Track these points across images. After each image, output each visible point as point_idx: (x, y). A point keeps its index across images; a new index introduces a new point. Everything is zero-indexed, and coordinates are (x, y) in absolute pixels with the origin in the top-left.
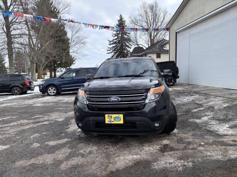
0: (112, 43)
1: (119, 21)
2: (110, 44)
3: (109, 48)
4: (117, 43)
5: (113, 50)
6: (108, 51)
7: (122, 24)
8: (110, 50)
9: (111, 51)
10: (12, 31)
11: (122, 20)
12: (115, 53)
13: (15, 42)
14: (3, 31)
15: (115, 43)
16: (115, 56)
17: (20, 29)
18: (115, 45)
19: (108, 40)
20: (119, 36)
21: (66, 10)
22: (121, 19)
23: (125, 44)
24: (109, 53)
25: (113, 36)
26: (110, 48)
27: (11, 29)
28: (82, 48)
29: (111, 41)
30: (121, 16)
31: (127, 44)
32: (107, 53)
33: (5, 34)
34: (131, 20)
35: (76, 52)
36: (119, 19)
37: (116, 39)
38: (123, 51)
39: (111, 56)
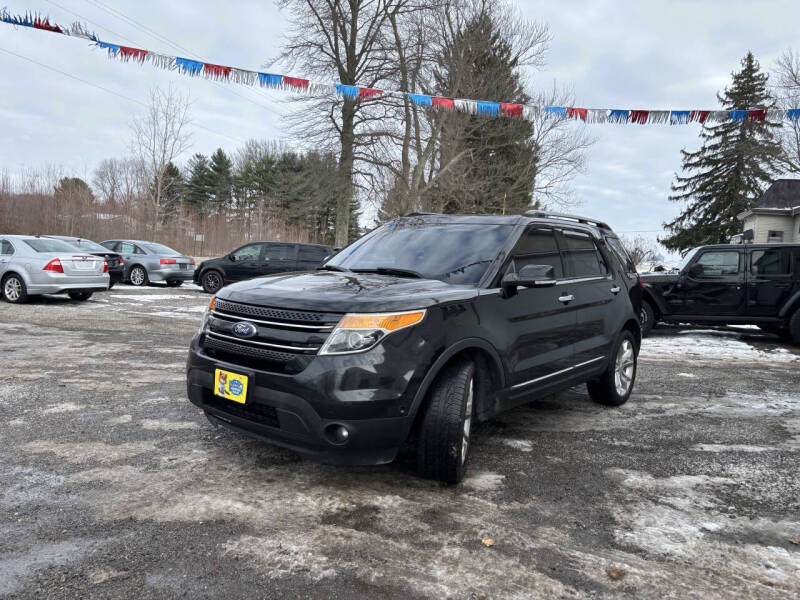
0: (696, 159)
1: (737, 78)
2: (686, 166)
3: (680, 180)
4: (719, 161)
5: (698, 186)
6: (675, 189)
7: (752, 89)
8: (684, 188)
9: (688, 191)
10: (356, 123)
11: (753, 75)
12: (703, 199)
13: (361, 156)
14: (332, 125)
15: (709, 161)
16: (702, 208)
17: (380, 119)
18: (707, 170)
19: (683, 152)
20: (731, 134)
21: (531, 51)
22: (750, 69)
23: (754, 165)
24: (677, 198)
25: (704, 135)
26: (685, 180)
27: (355, 120)
28: (568, 176)
29: (693, 155)
30: (750, 58)
31: (763, 166)
32: (670, 198)
33: (339, 134)
34: (787, 74)
35: (544, 190)
36: (739, 69)
37: (714, 147)
38: (741, 192)
39: (685, 210)
